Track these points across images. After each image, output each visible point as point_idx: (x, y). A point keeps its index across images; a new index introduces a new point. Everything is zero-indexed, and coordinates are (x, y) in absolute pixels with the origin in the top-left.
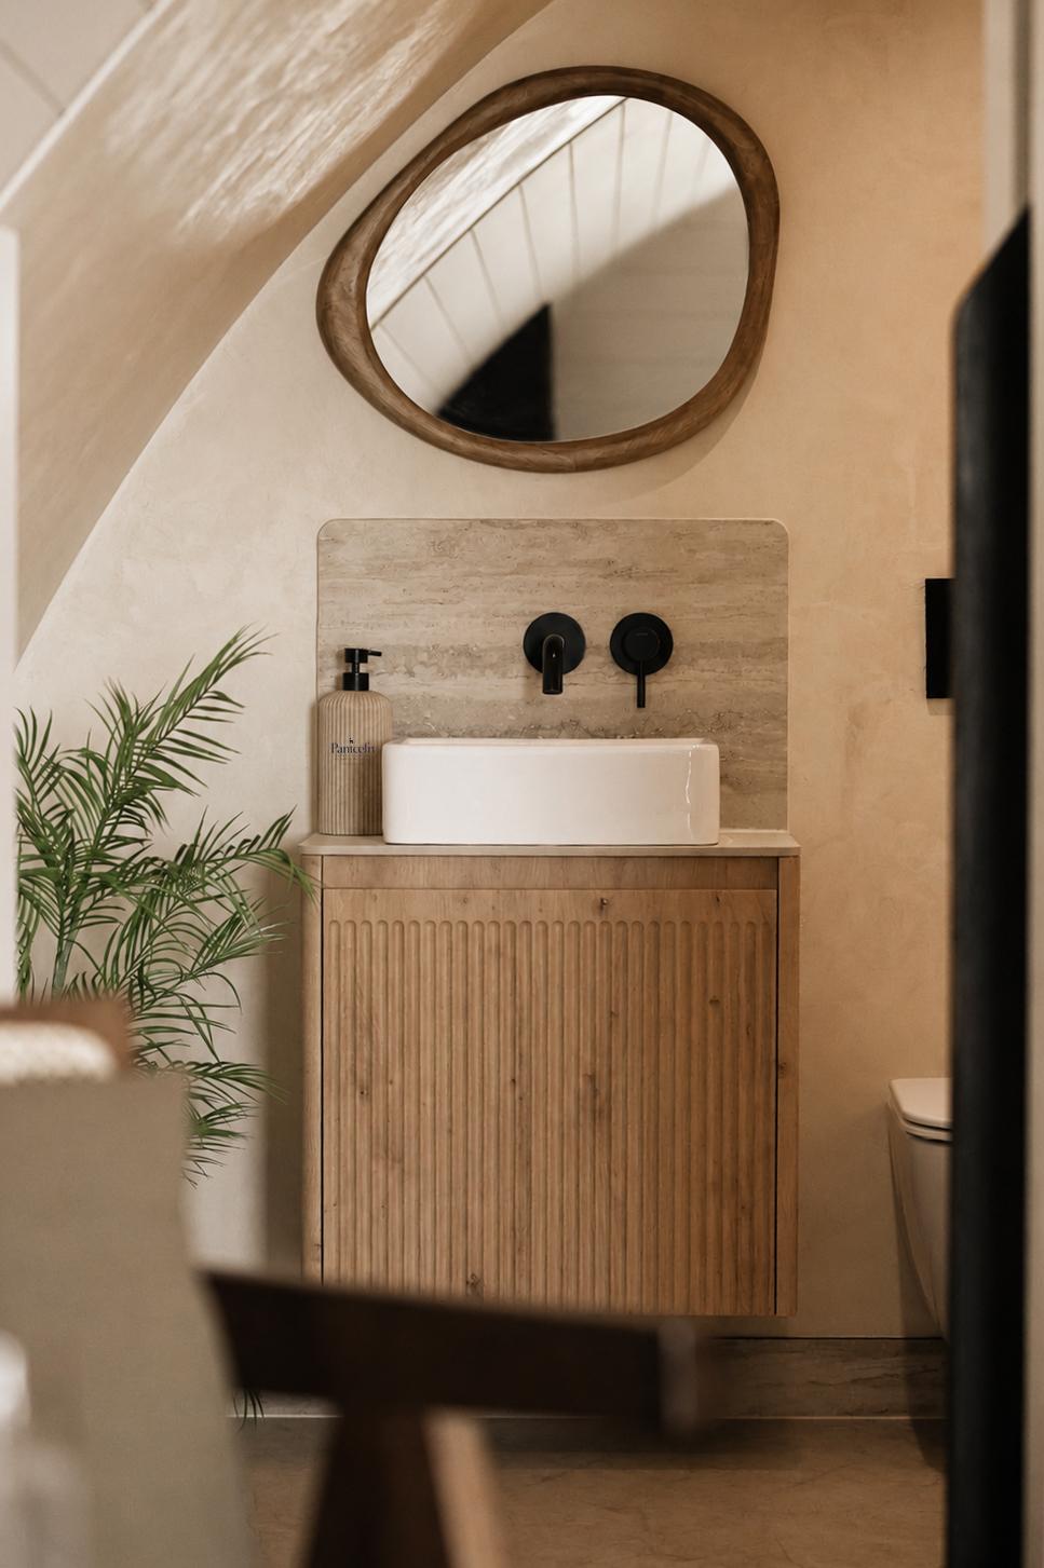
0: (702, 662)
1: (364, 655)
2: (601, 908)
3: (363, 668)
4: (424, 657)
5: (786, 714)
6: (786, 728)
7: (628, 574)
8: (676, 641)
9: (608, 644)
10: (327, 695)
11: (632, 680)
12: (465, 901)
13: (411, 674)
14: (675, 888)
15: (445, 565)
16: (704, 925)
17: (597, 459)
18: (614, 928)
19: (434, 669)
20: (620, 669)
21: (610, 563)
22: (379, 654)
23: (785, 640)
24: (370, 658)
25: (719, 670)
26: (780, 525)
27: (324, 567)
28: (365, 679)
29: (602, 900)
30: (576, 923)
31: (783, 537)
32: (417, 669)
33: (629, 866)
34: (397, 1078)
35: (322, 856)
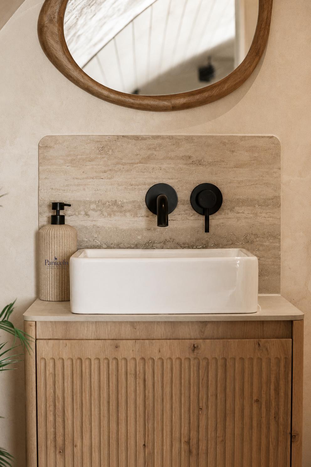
0: (237, 208)
1: (62, 206)
2: (194, 350)
3: (61, 213)
4: (93, 206)
5: (280, 235)
6: (280, 242)
7: (199, 163)
8: (224, 198)
9: (189, 199)
10: (43, 226)
11: (203, 218)
12: (117, 347)
13: (86, 214)
14: (234, 338)
15: (106, 159)
16: (251, 359)
17: (184, 104)
18: (201, 361)
19: (99, 213)
20: (195, 212)
21: (190, 157)
22: (70, 205)
23: (279, 197)
24: (65, 207)
25: (246, 212)
26: (276, 138)
27: (42, 160)
28: (63, 218)
29: (194, 345)
30: (179, 359)
31: (277, 145)
32: (90, 213)
33: (209, 326)
34: (79, 444)
35: (36, 322)
